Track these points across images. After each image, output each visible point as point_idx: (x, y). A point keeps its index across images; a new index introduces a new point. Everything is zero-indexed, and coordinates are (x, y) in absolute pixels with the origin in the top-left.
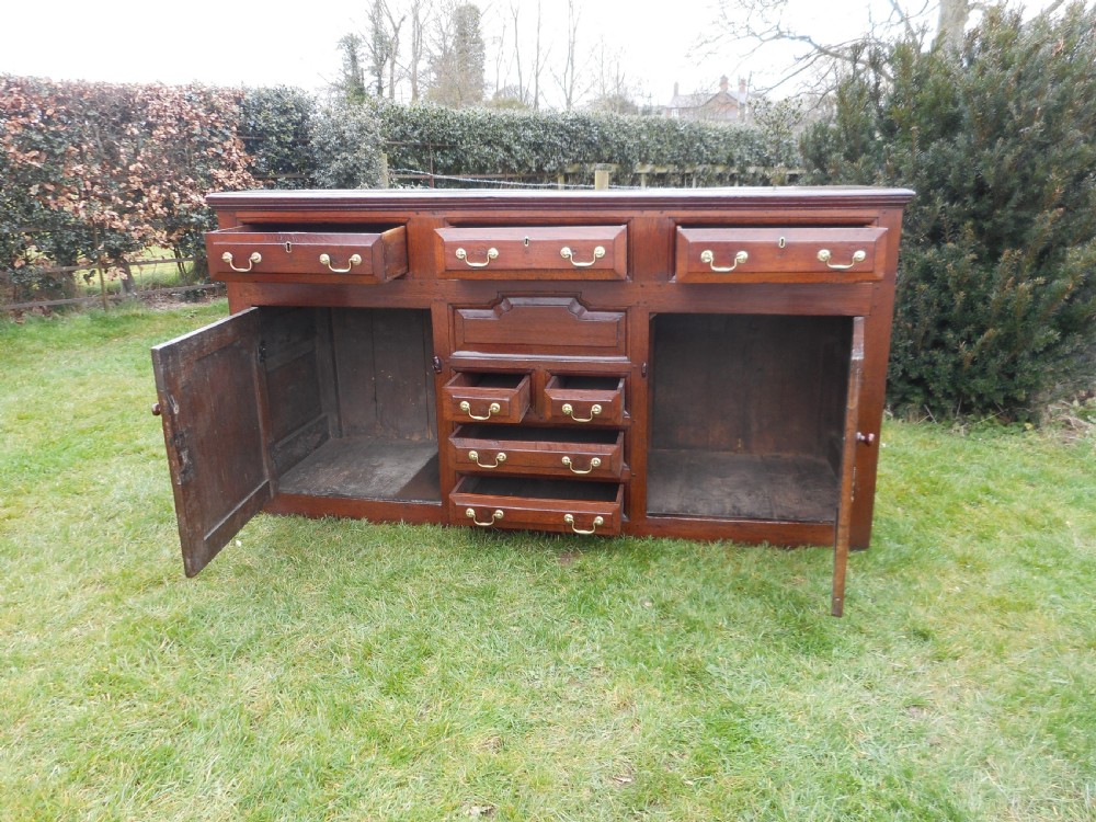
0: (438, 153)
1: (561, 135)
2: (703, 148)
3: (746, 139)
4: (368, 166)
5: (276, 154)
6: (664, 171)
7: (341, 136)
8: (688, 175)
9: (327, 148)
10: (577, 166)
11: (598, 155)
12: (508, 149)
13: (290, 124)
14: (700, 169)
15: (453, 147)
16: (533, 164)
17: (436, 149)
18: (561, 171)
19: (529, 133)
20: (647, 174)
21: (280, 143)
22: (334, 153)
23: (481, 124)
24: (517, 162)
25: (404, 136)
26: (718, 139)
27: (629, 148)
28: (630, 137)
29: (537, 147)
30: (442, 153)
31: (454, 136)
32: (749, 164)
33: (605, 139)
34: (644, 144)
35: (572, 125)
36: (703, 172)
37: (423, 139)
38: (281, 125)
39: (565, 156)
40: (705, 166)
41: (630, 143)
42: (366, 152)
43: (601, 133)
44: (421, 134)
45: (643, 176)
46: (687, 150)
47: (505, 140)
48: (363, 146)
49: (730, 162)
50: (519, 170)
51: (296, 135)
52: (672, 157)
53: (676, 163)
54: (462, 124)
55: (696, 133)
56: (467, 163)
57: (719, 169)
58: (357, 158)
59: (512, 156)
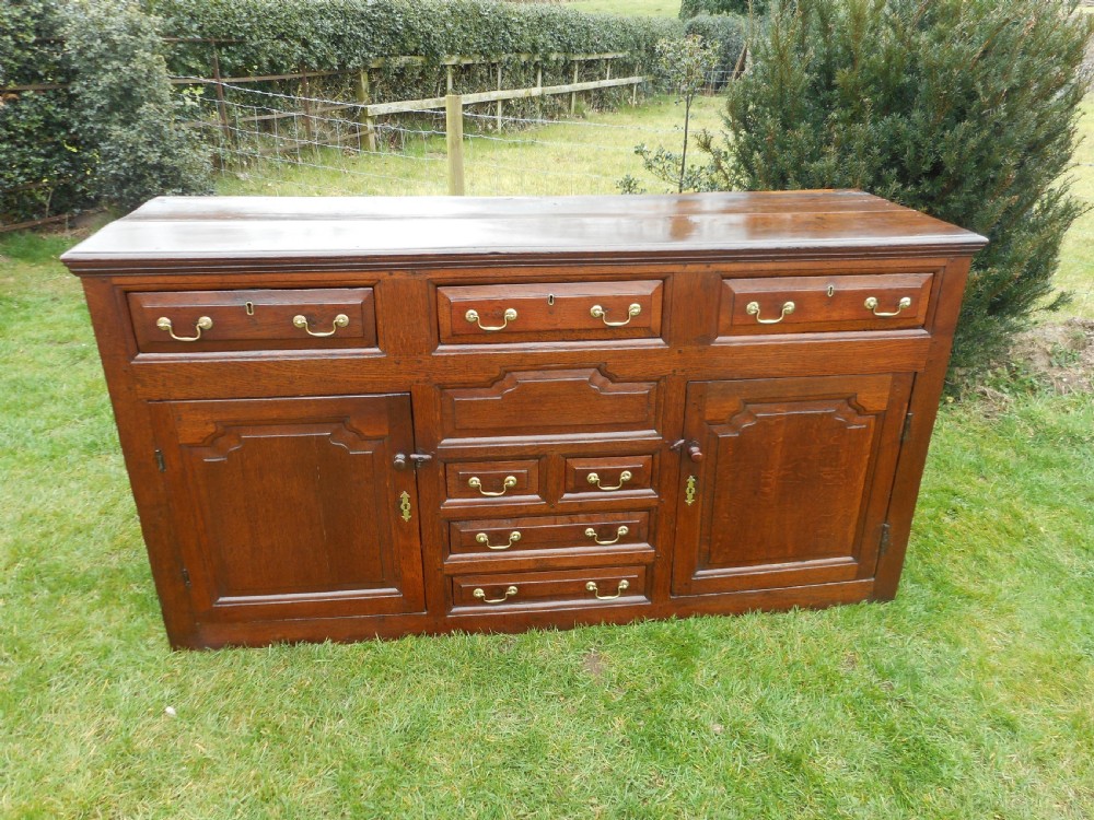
0: (224, 50)
1: (363, 25)
2: (508, 35)
3: (548, 23)
4: (148, 78)
5: (15, 60)
6: (470, 62)
7: (105, 38)
8: (494, 65)
9: (90, 55)
10: (381, 60)
11: (402, 47)
12: (305, 43)
13: (29, 18)
14: (505, 57)
15: (241, 42)
16: (334, 61)
17: (220, 46)
18: (365, 67)
19: (327, 23)
20: (453, 66)
21: (18, 45)
22: (101, 61)
23: (271, 13)
24: (318, 58)
25: (182, 31)
26: (521, 24)
27: (435, 38)
28: (434, 25)
29: (337, 40)
30: (228, 51)
31: (240, 30)
32: (551, 50)
33: (409, 28)
34: (449, 34)
35: (373, 12)
36: (508, 63)
37: (204, 34)
38: (16, 20)
39: (369, 50)
40: (510, 55)
41: (436, 33)
42: (145, 61)
43: (405, 21)
44: (200, 28)
45: (448, 68)
46: (493, 38)
47: (301, 33)
48: (140, 52)
49: (535, 49)
50: (320, 68)
51: (38, 31)
52: (478, 47)
53: (482, 53)
54: (249, 13)
55: (500, 18)
56: (259, 63)
57: (524, 58)
58: (134, 70)
59: (310, 52)
